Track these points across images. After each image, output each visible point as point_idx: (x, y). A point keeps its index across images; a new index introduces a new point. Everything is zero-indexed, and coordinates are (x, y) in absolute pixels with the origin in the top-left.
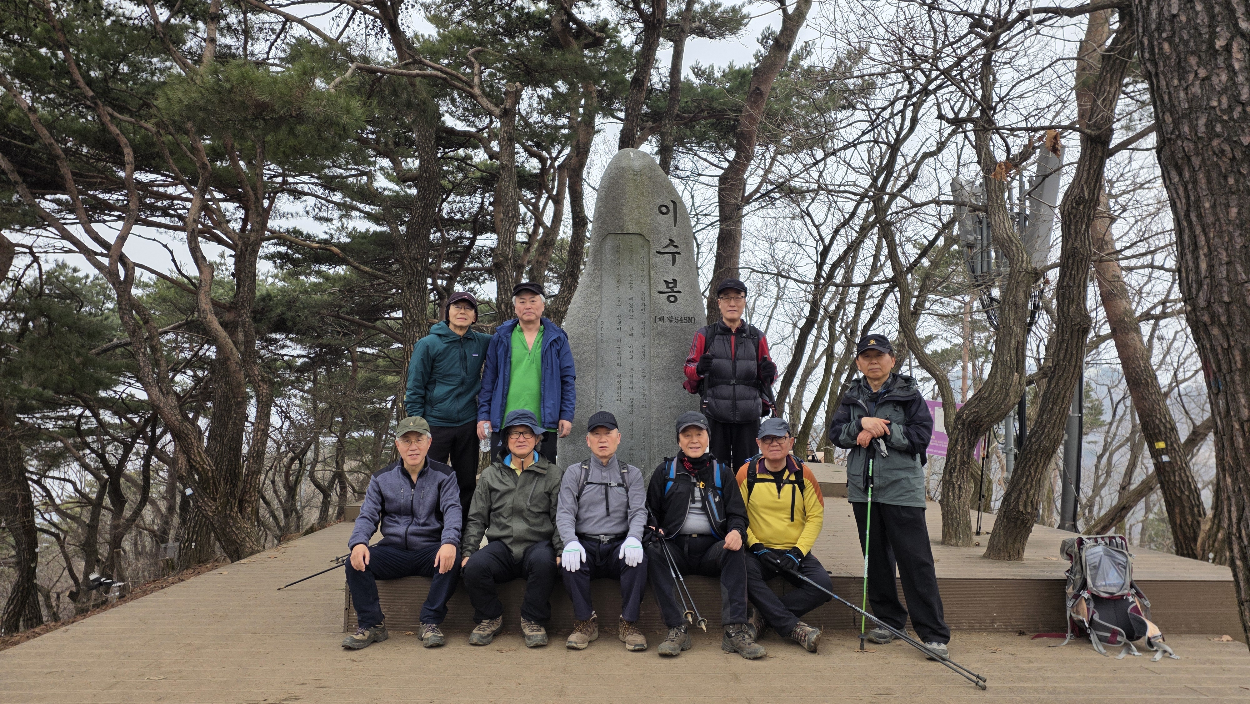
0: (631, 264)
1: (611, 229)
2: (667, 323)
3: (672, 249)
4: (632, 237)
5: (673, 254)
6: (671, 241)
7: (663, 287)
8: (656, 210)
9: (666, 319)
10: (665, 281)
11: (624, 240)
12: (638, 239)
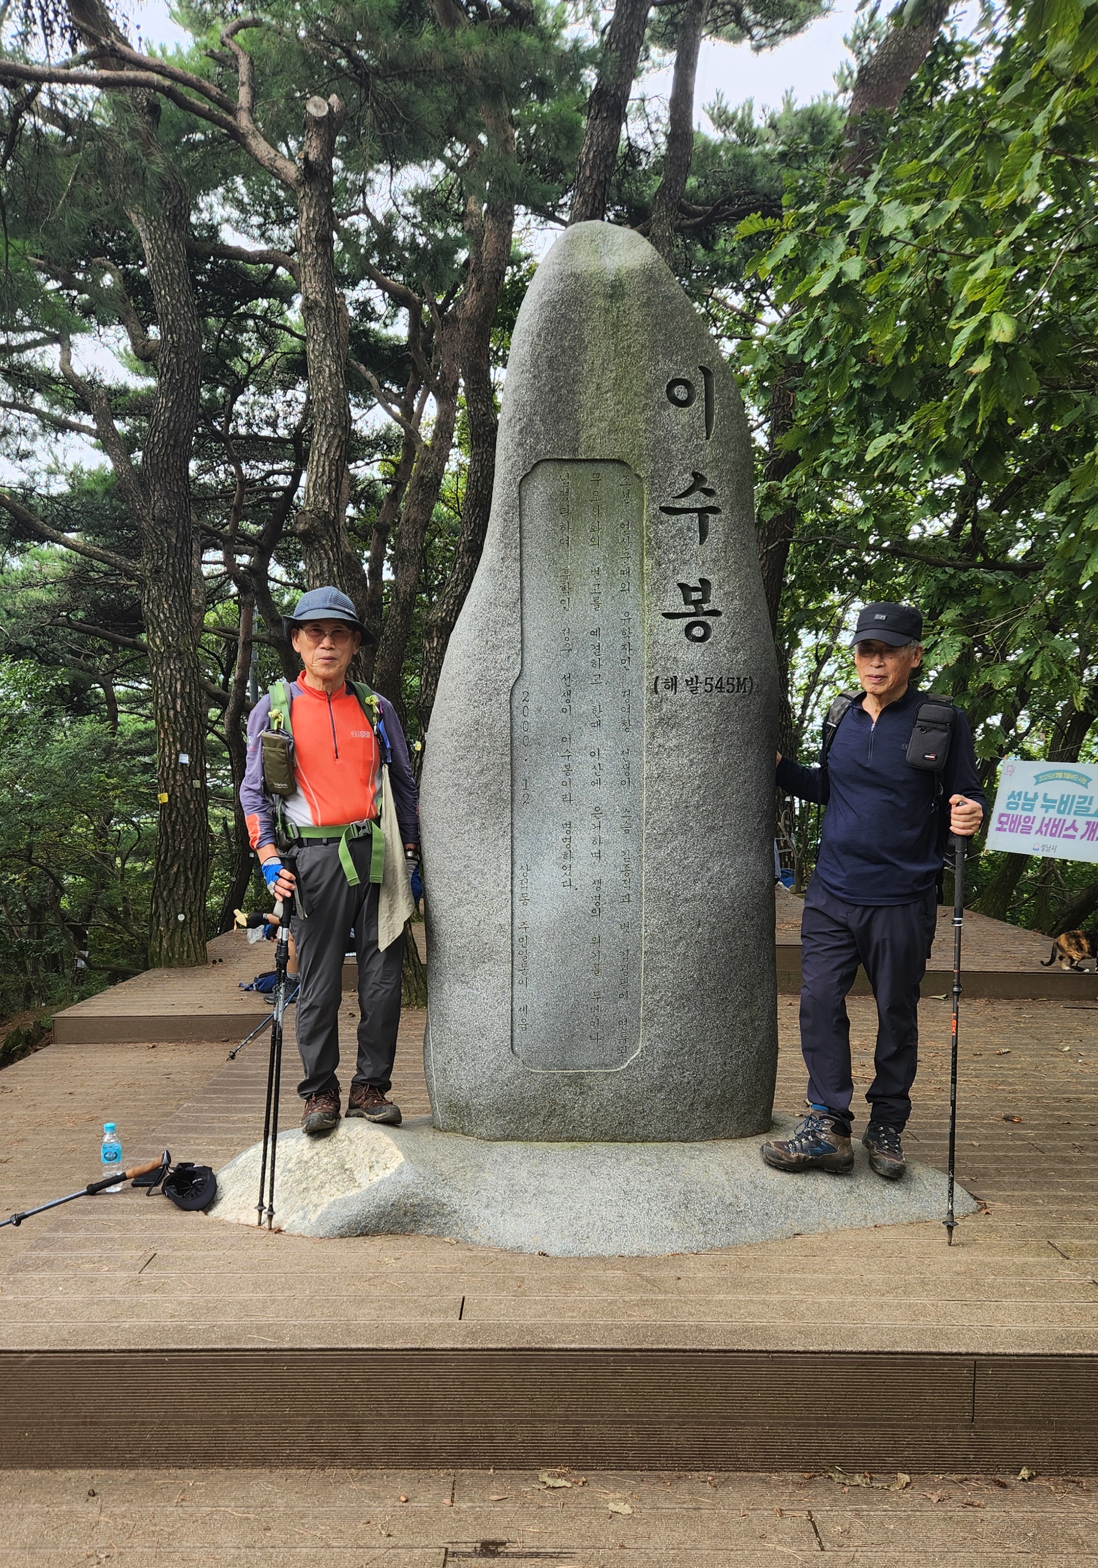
0: (595, 542)
1: (544, 448)
2: (684, 692)
3: (697, 500)
4: (600, 468)
5: (703, 512)
6: (698, 478)
7: (675, 602)
8: (661, 393)
9: (681, 685)
10: (681, 586)
11: (580, 476)
12: (614, 475)
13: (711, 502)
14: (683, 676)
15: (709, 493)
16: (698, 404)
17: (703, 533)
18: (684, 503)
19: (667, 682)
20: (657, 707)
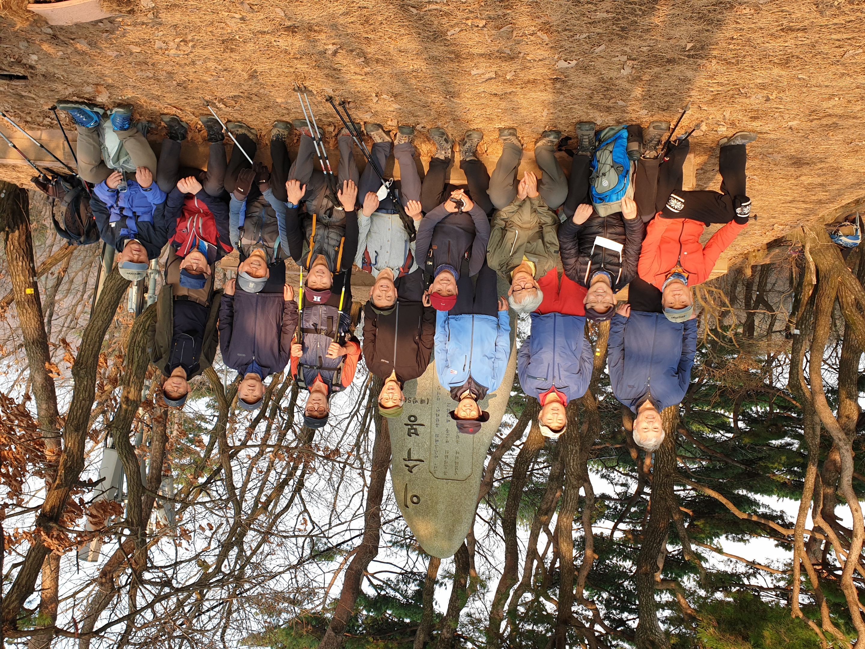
3: (411, 463)
4: (444, 477)
5: (410, 460)
6: (410, 471)
7: (420, 429)
8: (422, 499)
9: (419, 401)
11: (451, 474)
12: (440, 474)
13: (407, 463)
14: (418, 404)
15: (407, 466)
16: (409, 495)
17: (409, 453)
18: (416, 463)
19: (424, 402)
20: (428, 393)
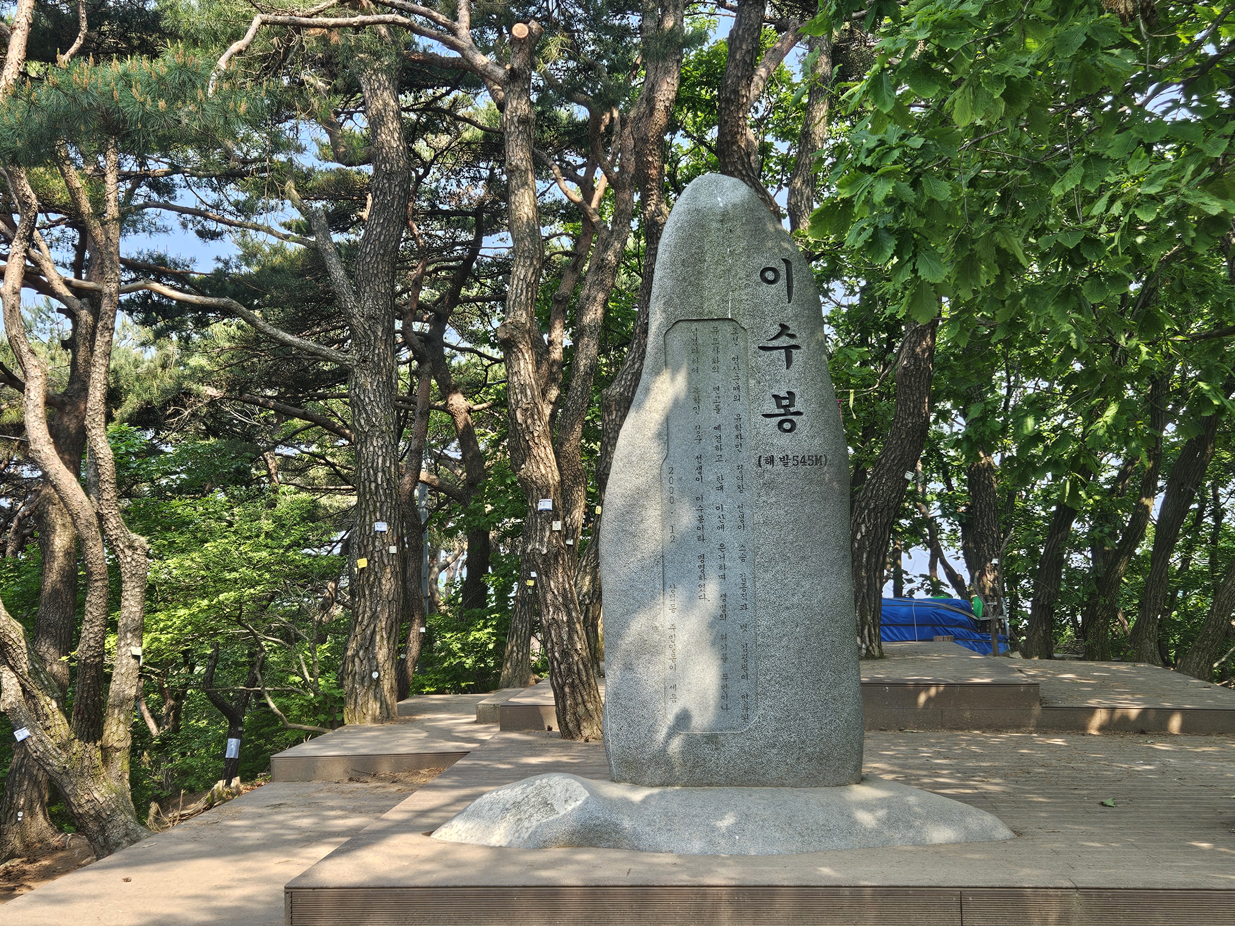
0: (716, 370)
1: (680, 313)
2: (779, 466)
3: (784, 341)
4: (718, 324)
5: (788, 349)
6: (784, 327)
7: (771, 407)
8: (757, 277)
9: (777, 460)
10: (774, 396)
11: (704, 329)
12: (727, 328)
13: (793, 342)
14: (777, 455)
15: (793, 336)
16: (782, 282)
17: (789, 361)
18: (775, 343)
19: (766, 459)
20: (761, 476)
